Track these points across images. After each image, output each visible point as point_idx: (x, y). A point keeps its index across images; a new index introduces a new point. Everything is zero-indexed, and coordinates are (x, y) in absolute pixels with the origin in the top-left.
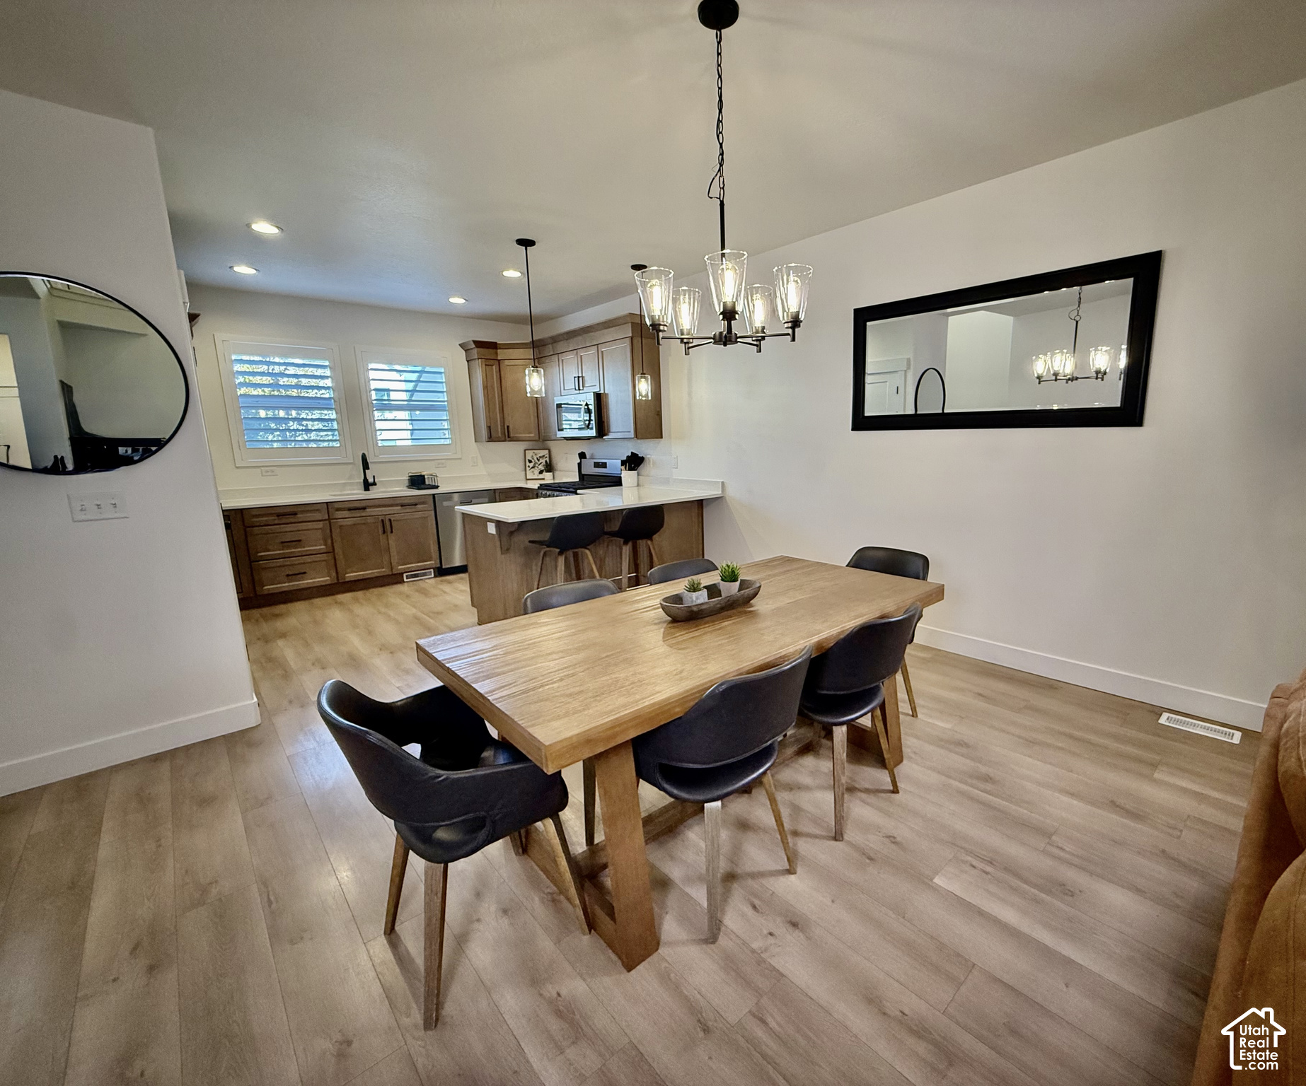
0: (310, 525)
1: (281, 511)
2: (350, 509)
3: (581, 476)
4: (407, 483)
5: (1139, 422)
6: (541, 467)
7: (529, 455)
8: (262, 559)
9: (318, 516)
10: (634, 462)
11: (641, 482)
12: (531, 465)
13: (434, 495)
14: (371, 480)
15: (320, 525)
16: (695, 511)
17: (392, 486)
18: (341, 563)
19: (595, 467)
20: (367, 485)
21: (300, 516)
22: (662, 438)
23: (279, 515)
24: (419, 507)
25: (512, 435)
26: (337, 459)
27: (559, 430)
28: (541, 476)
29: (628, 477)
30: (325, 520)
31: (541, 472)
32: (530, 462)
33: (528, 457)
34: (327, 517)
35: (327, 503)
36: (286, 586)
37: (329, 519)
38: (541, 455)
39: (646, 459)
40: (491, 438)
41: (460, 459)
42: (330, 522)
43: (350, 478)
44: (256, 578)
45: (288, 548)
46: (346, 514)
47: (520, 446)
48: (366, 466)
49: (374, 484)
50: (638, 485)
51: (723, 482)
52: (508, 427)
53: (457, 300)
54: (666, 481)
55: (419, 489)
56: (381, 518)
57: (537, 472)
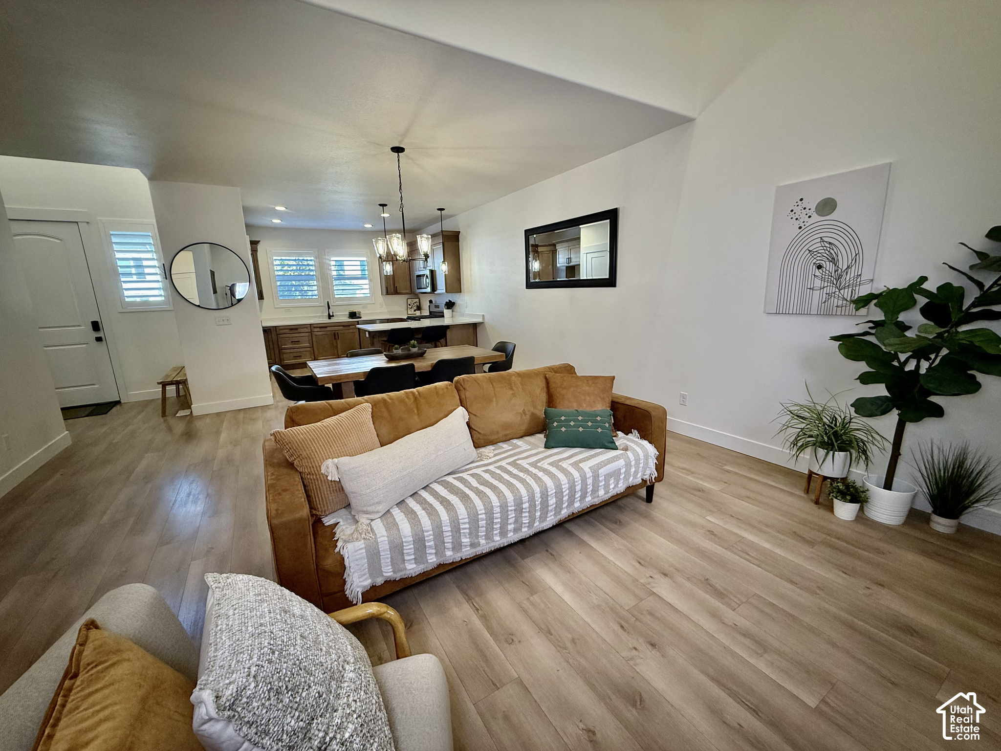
0: (302, 334)
1: (291, 327)
2: (320, 328)
3: (430, 312)
4: (348, 316)
5: (614, 286)
6: (415, 308)
7: (409, 301)
8: (285, 349)
9: (306, 330)
10: (450, 305)
11: (454, 316)
12: (410, 307)
13: (358, 321)
14: (331, 314)
15: (307, 334)
16: (471, 330)
17: (341, 317)
18: (316, 353)
19: (435, 308)
20: (330, 317)
21: (299, 330)
22: (461, 292)
23: (291, 329)
24: (351, 327)
25: (398, 291)
26: (317, 304)
27: (418, 289)
28: (415, 313)
29: (447, 312)
30: (309, 332)
31: (415, 311)
32: (410, 305)
33: (409, 303)
34: (310, 331)
35: (310, 324)
36: (293, 361)
37: (311, 332)
38: (415, 301)
39: (456, 304)
40: (387, 293)
41: (374, 304)
42: (312, 334)
43: (322, 313)
44: (282, 357)
45: (295, 344)
46: (318, 329)
47: (405, 297)
48: (329, 308)
49: (333, 316)
50: (452, 317)
51: (483, 315)
52: (396, 287)
53: (368, 226)
54: (463, 315)
55: (352, 319)
56: (334, 332)
57: (413, 310)
